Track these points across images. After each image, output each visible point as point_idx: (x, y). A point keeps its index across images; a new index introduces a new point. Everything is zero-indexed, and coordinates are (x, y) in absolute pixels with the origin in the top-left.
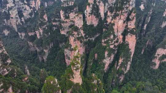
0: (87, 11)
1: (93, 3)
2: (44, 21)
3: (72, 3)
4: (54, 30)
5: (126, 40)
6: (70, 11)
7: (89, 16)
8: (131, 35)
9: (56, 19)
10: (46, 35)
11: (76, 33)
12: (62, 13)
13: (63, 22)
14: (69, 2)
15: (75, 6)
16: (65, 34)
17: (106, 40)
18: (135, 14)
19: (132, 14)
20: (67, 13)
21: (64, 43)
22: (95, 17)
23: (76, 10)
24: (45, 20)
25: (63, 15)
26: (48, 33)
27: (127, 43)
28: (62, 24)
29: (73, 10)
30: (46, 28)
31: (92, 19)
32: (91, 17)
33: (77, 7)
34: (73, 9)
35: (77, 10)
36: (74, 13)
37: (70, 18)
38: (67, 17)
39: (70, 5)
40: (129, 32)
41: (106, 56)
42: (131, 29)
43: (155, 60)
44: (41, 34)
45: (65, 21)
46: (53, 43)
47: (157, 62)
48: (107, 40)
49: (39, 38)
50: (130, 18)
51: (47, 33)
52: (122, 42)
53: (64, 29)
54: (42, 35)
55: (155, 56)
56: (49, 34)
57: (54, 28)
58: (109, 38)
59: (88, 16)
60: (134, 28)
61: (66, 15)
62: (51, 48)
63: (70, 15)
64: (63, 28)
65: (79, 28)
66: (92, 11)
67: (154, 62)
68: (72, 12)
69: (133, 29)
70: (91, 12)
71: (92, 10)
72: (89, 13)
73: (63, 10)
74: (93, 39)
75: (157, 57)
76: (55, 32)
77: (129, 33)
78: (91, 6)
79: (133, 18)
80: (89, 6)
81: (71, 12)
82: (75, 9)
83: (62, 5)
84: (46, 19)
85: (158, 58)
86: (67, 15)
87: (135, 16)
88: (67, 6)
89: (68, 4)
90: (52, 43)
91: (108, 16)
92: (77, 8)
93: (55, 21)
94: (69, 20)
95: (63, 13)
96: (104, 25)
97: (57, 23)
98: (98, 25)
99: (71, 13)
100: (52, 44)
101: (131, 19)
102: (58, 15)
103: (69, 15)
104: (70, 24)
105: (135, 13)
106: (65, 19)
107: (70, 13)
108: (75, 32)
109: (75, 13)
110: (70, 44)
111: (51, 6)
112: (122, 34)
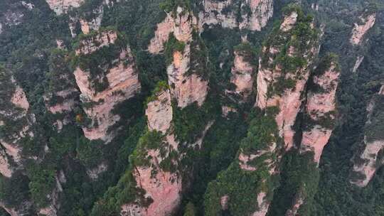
0: (175, 69)
1: (191, 40)
2: (17, 115)
3: (112, 36)
4: (60, 128)
5: (305, 141)
6: (108, 65)
7: (184, 82)
8: (323, 130)
9: (61, 94)
10: (35, 158)
11: (154, 153)
12: (81, 77)
13: (92, 105)
14: (101, 36)
15: (120, 44)
16: (102, 136)
17: (253, 157)
18: (338, 74)
19: (327, 74)
20: (99, 72)
21: (102, 166)
22: (199, 79)
23: (127, 56)
24: (20, 109)
25: (85, 83)
26: (43, 149)
27: (308, 149)
28: (88, 112)
29: (117, 60)
30: (31, 134)
31: (191, 89)
32: (187, 83)
33: (128, 46)
34: (118, 56)
35: (130, 55)
36: (121, 66)
37: (111, 85)
38: (101, 87)
39: (106, 43)
40: (315, 123)
41: (260, 204)
42: (322, 115)
43: (364, 166)
44: (17, 159)
45: (96, 100)
46: (65, 173)
47: (369, 172)
48: (258, 155)
49: (10, 176)
50: (321, 84)
51: (38, 152)
52: (290, 146)
53: (96, 126)
54: (22, 162)
55: (363, 157)
56: (47, 148)
57: (59, 123)
58: (263, 152)
59: (180, 82)
60: (331, 112)
61: (97, 82)
62: (61, 189)
63: (108, 76)
64: (93, 122)
65: (164, 132)
66: (191, 65)
67: (359, 172)
68: (116, 65)
69: (328, 114)
70: (187, 70)
71: (191, 60)
72: (184, 75)
73: (84, 69)
74: (200, 142)
75: (368, 161)
76: (63, 135)
77: (317, 126)
78: (187, 49)
79: (332, 85)
80: (183, 53)
81: (111, 66)
82: (123, 55)
83: (77, 52)
84: (25, 104)
85: (371, 163)
86: (101, 81)
87: (336, 80)
88: (93, 49)
89: (97, 44)
90: (62, 173)
91: (238, 73)
92: (129, 50)
93: (56, 100)
94: (110, 92)
95: (85, 78)
96: (224, 95)
97: (67, 106)
98: (207, 98)
99: (113, 71)
100: (63, 176)
101: (325, 88)
102: (63, 81)
103: (106, 79)
104: (113, 104)
105: (336, 70)
106: (95, 95)
107: (108, 72)
108: (153, 151)
109: (125, 66)
110: (139, 189)
111: (18, 26)
112: (293, 128)
